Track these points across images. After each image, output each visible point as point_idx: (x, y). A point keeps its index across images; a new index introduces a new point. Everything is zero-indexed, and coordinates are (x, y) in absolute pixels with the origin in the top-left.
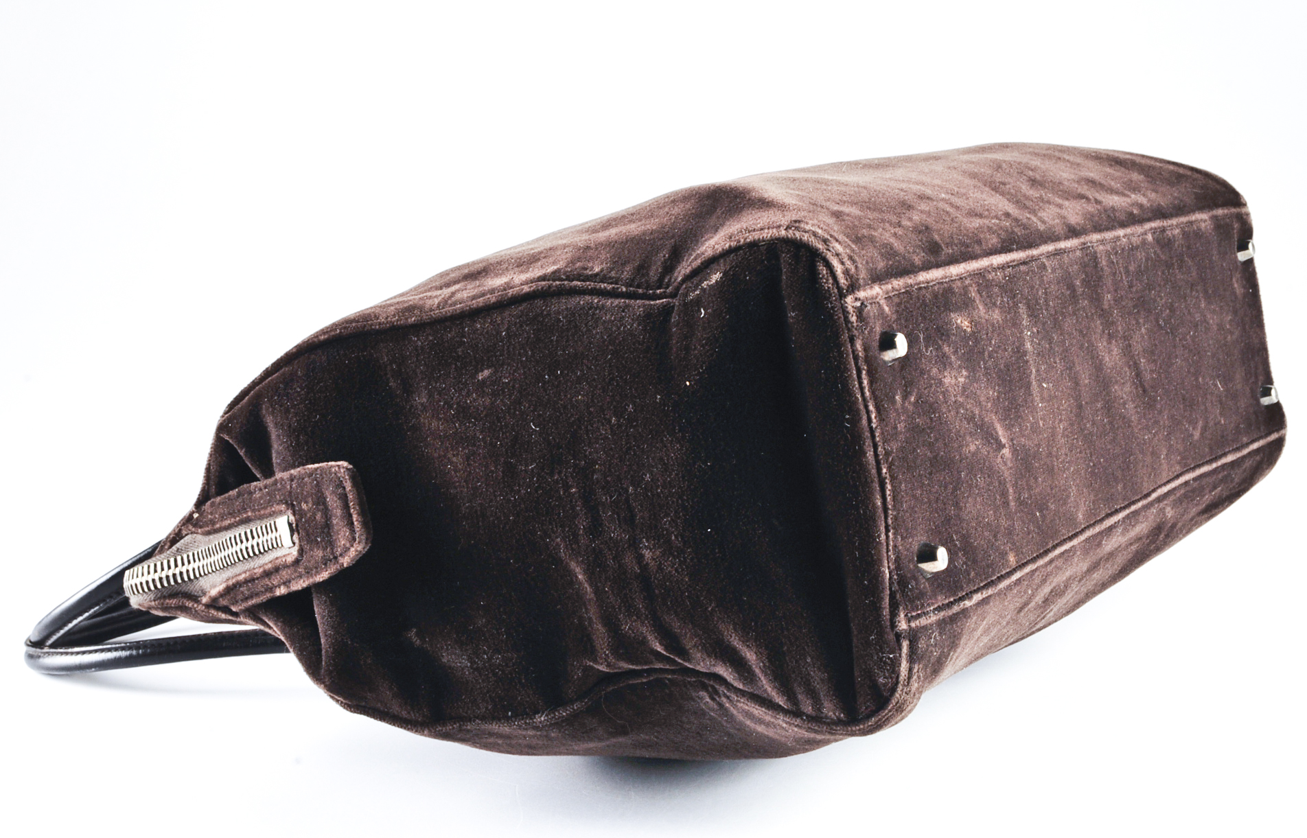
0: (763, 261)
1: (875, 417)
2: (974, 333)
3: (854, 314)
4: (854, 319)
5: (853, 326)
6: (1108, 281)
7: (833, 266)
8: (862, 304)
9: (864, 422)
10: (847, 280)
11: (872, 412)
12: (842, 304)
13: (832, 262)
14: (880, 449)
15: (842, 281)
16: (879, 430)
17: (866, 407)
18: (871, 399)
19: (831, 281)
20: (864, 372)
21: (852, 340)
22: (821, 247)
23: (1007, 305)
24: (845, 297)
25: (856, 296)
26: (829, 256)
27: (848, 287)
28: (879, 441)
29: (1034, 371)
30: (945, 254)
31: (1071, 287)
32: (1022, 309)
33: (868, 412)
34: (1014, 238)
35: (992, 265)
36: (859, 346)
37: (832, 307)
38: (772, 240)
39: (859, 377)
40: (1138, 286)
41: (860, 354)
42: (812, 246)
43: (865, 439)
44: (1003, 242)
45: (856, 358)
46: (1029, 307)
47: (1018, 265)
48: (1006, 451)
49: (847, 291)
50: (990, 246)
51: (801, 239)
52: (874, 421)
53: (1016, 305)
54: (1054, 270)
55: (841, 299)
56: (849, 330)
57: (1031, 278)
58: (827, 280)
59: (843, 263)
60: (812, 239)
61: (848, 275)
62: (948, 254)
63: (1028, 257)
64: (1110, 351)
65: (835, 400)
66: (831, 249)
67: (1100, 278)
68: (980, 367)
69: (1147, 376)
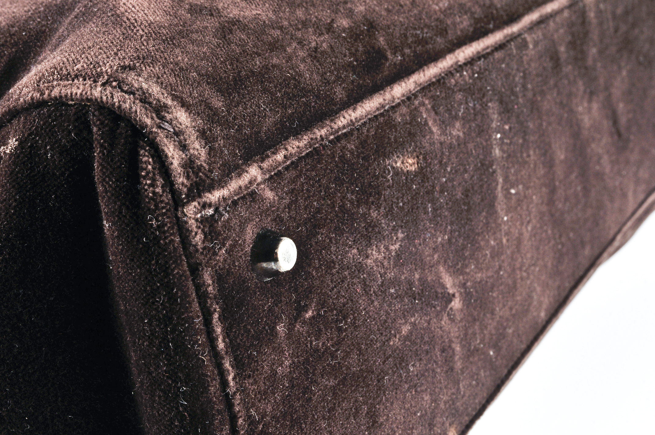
0: (70, 132)
1: (234, 379)
2: (421, 169)
3: (200, 231)
4: (198, 239)
5: (197, 250)
6: (595, 35)
7: (166, 156)
8: (216, 210)
9: (214, 388)
10: (188, 178)
11: (228, 371)
12: (178, 218)
13: (166, 149)
14: (240, 421)
15: (180, 180)
16: (238, 396)
17: (219, 366)
18: (227, 353)
19: (160, 181)
20: (216, 316)
21: (195, 270)
22: (148, 121)
23: (472, 111)
24: (184, 205)
25: (204, 199)
26: (162, 138)
27: (189, 190)
28: (239, 411)
29: (501, 180)
30: (390, 65)
31: (555, 58)
32: (493, 107)
33: (222, 373)
34: (492, 13)
35: (458, 61)
36: (207, 278)
37: (158, 226)
38: (82, 100)
39: (208, 322)
40: (623, 28)
41: (210, 288)
42: (135, 120)
43: (214, 415)
44: (476, 23)
45: (202, 296)
46: (501, 102)
47: (493, 51)
48: (456, 304)
49: (188, 196)
50: (459, 33)
51: (120, 107)
52: (232, 384)
53: (485, 106)
54: (536, 44)
55: (176, 210)
56: (189, 256)
57: (508, 65)
58: (154, 180)
59: (183, 147)
60: (138, 108)
61: (192, 168)
62: (395, 64)
63: (505, 37)
64: (590, 109)
65: (165, 365)
66: (167, 126)
67: (586, 34)
68: (426, 213)
69: (623, 120)
